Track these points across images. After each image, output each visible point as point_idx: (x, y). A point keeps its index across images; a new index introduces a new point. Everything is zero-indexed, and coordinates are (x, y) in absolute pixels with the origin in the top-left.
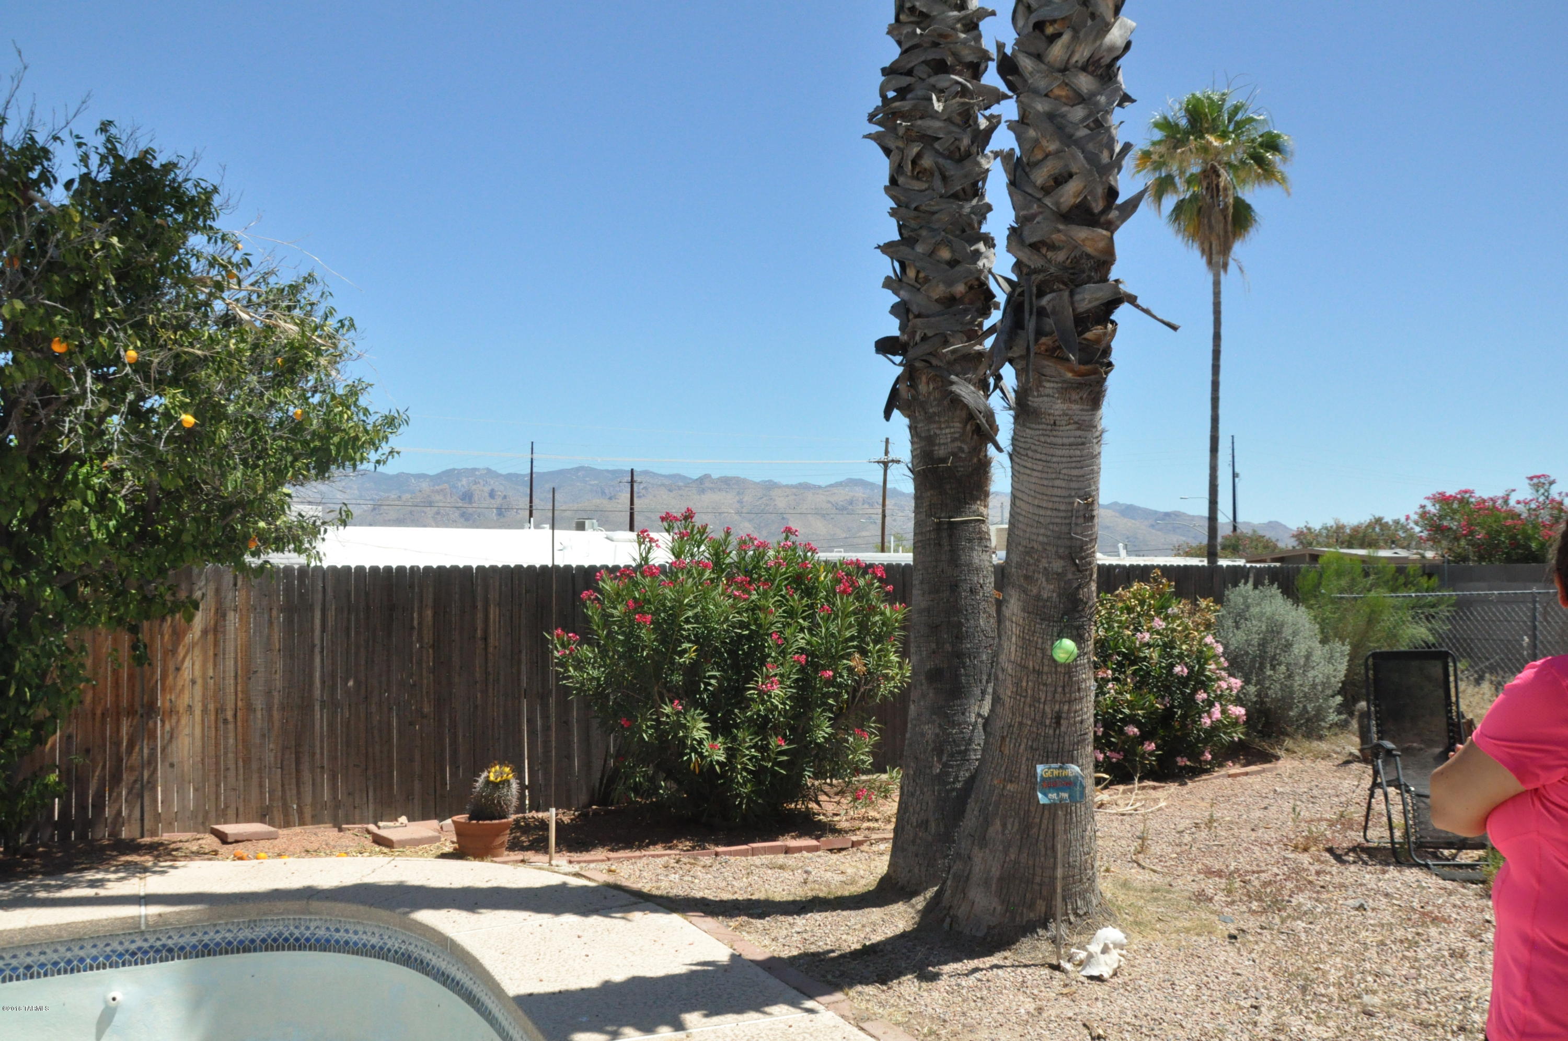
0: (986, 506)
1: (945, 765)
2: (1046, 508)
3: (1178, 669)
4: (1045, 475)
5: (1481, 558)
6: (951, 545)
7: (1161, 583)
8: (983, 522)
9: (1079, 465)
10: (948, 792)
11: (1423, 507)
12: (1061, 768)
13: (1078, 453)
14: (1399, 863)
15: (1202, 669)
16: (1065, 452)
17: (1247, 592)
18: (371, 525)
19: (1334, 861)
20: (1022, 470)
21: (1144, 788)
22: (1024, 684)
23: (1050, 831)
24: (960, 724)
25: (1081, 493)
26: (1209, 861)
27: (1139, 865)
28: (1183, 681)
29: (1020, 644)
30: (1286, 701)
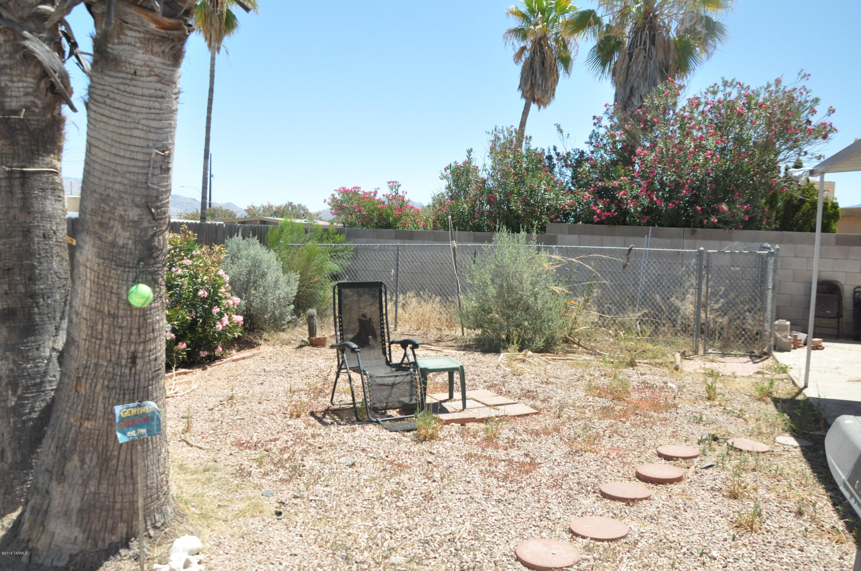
0: (59, 160)
1: (20, 398)
2: (123, 157)
3: (201, 293)
4: (123, 124)
5: (363, 225)
6: (23, 193)
7: (189, 235)
8: (56, 173)
9: (158, 117)
10: (24, 422)
11: (333, 195)
12: (139, 406)
13: (157, 105)
14: (360, 421)
15: (216, 293)
16: (145, 103)
17: (239, 241)
19: (320, 424)
20: (99, 117)
21: (180, 374)
22: (99, 327)
23: (129, 462)
24: (34, 359)
25: (159, 145)
26: (237, 434)
27: (188, 443)
28: (204, 300)
29: (95, 289)
30: (264, 310)
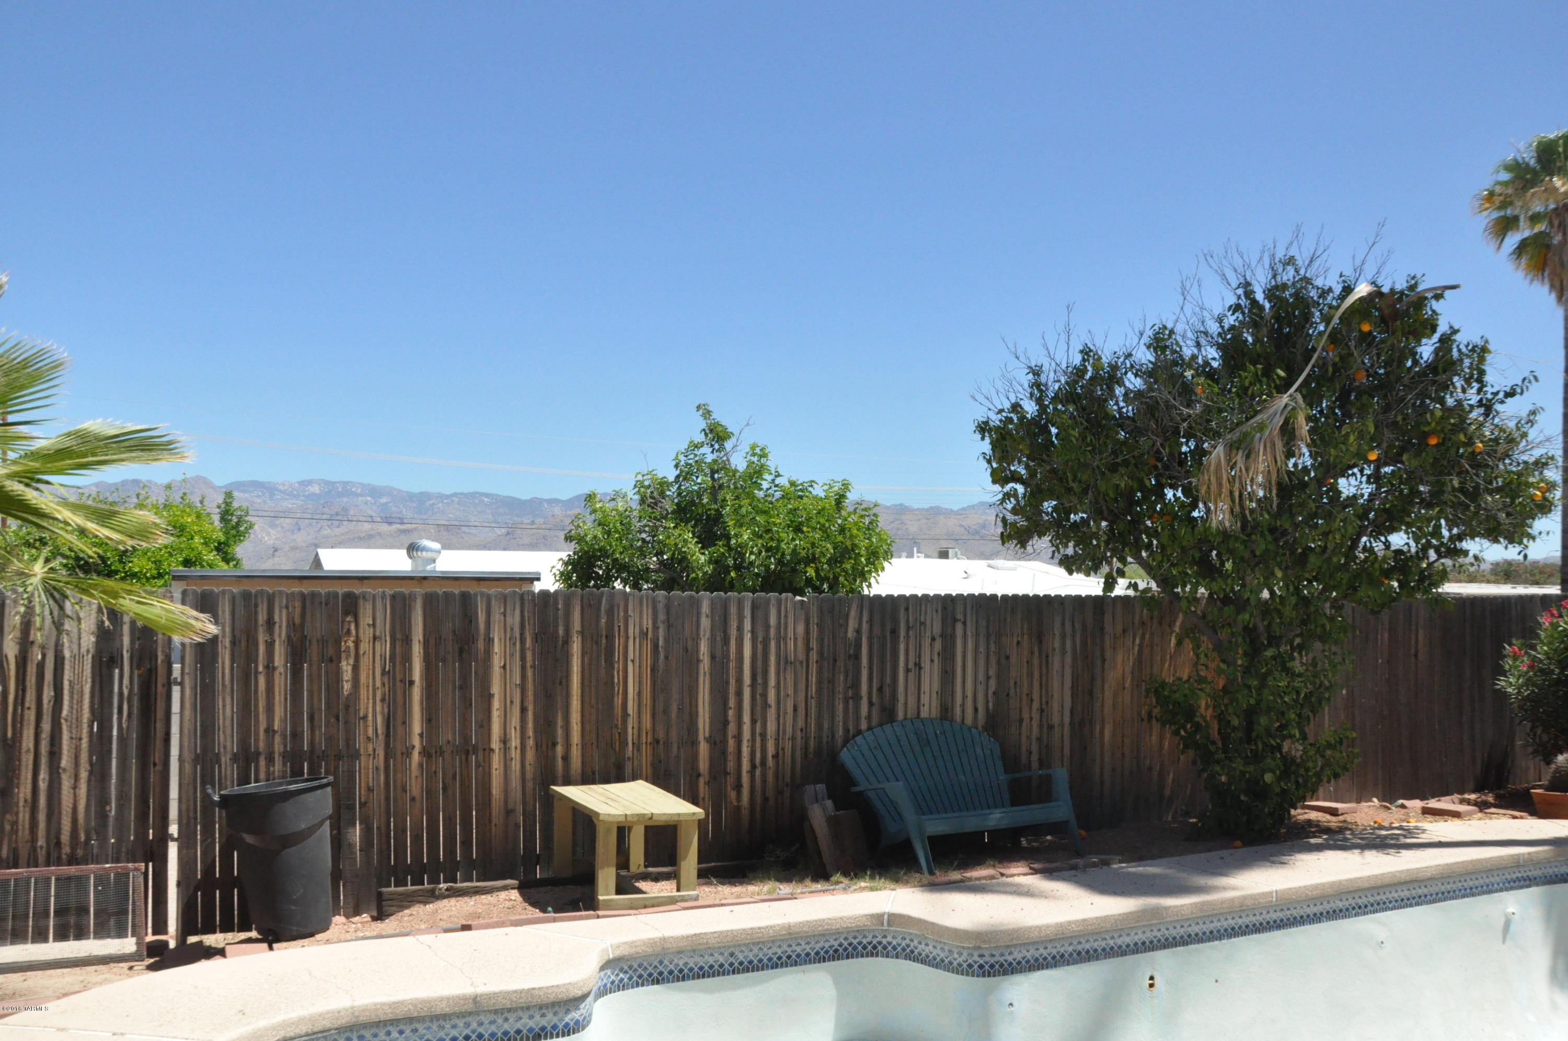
18: (505, 549)
